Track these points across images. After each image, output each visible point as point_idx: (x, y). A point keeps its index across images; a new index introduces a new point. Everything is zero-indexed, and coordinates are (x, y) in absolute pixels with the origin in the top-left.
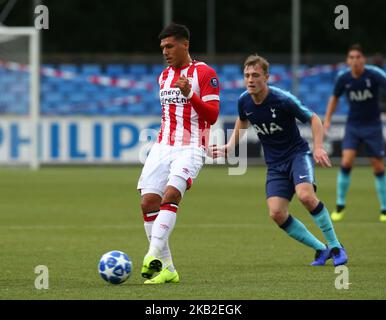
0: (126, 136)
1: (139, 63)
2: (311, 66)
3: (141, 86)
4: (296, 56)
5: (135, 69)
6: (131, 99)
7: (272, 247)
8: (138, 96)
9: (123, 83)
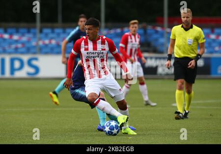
0: (17, 64)
1: (24, 27)
2: (110, 29)
3: (24, 39)
4: (103, 24)
5: (22, 30)
6: (19, 45)
7: (91, 119)
8: (23, 44)
9: (15, 37)
